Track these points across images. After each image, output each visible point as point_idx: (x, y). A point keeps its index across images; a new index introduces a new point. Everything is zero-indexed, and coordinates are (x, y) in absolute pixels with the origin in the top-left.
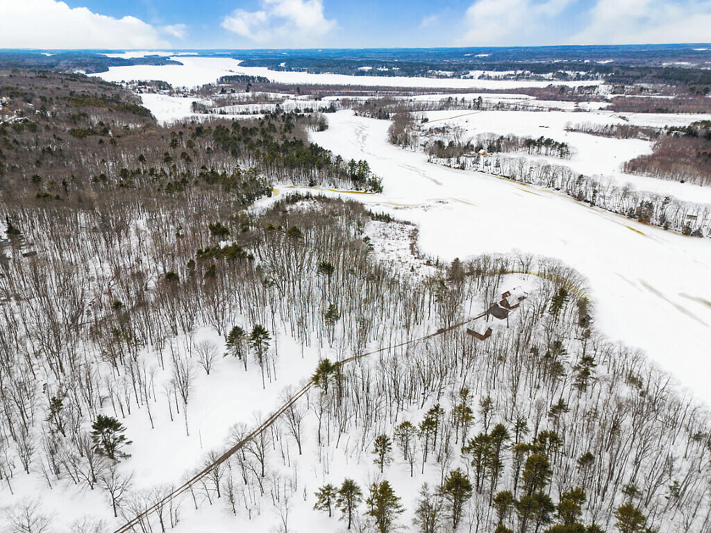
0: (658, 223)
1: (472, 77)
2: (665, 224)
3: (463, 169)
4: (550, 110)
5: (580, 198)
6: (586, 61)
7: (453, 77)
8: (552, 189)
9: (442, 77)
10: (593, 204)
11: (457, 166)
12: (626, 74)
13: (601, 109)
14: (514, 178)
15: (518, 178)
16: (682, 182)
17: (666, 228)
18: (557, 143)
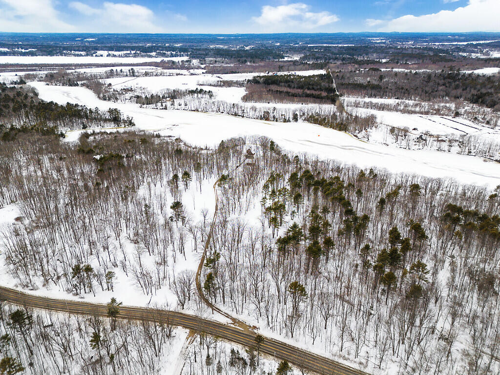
0: (273, 119)
1: (102, 56)
2: (275, 119)
3: (166, 109)
4: (177, 75)
5: (236, 115)
6: (167, 45)
7: (87, 55)
8: (219, 113)
9: (78, 55)
10: (243, 117)
11: (161, 108)
12: (197, 53)
13: (203, 73)
14: (198, 111)
15: (200, 110)
16: (269, 103)
17: (277, 121)
18: (205, 91)
